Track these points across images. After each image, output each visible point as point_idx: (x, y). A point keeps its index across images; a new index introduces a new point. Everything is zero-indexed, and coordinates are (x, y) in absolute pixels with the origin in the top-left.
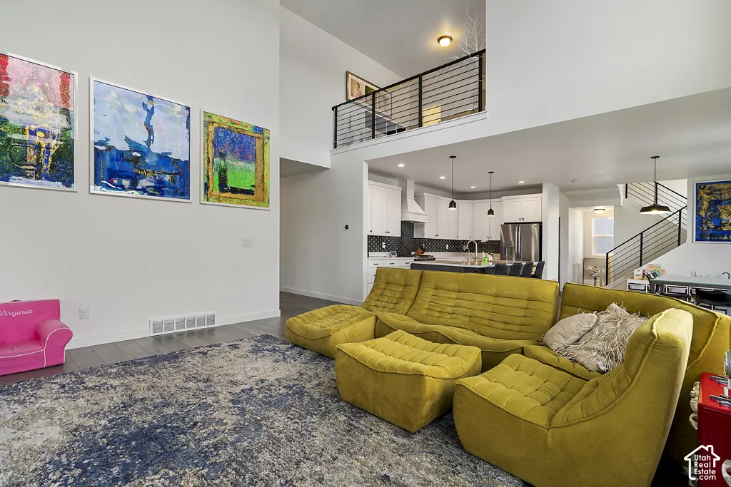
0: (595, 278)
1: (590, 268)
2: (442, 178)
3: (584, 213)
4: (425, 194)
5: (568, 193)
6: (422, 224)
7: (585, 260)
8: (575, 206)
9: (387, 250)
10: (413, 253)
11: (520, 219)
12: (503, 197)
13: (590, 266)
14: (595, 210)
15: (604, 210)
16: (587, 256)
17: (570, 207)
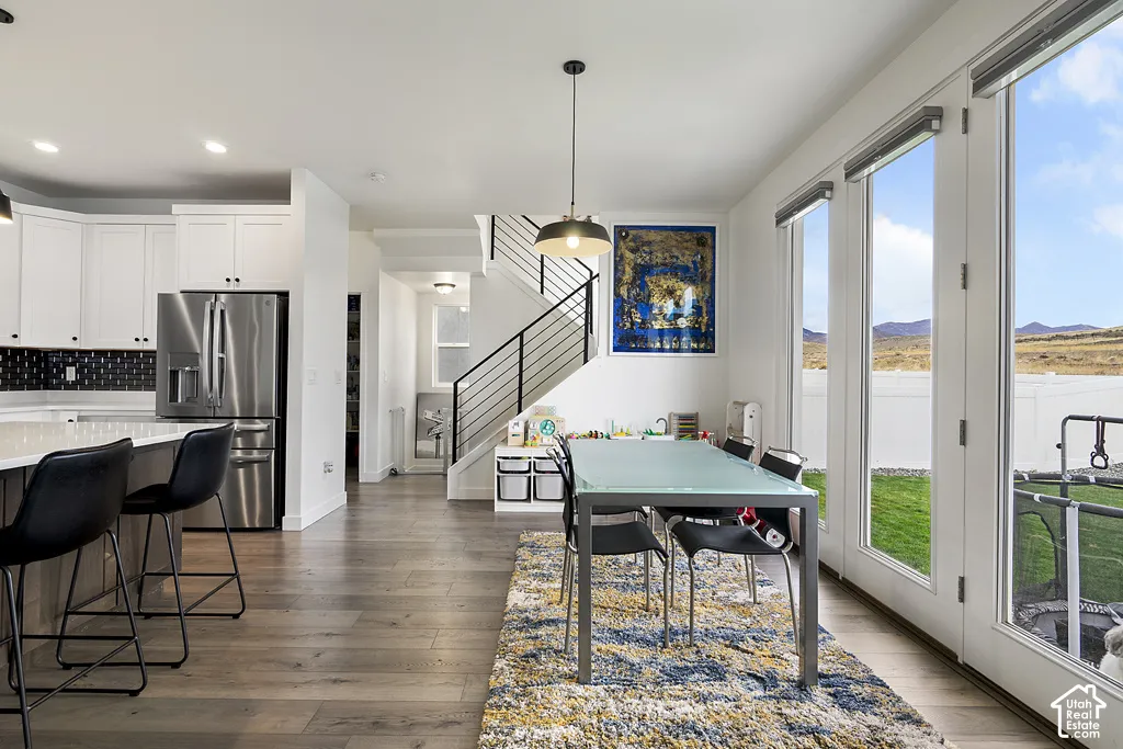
0: (439, 438)
1: (429, 415)
3: (420, 294)
5: (377, 232)
7: (419, 398)
8: (395, 269)
11: (228, 280)
12: (176, 208)
13: (430, 410)
14: (436, 285)
15: (454, 286)
16: (424, 390)
17: (385, 270)
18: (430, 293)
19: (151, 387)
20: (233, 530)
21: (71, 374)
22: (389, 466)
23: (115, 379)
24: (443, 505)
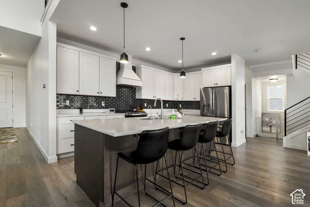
0: (271, 127)
1: (267, 120)
2: (148, 49)
3: (262, 83)
4: (142, 66)
5: (251, 67)
6: (140, 88)
7: (263, 114)
8: (256, 76)
9: (106, 107)
10: (135, 110)
11: (215, 84)
12: (202, 69)
13: (267, 118)
14: (270, 80)
15: (277, 79)
16: (264, 112)
17: (253, 77)
18: (268, 82)
19: (199, 109)
20: (223, 144)
21: (180, 106)
22: (255, 133)
23: (188, 107)
24: (282, 149)
